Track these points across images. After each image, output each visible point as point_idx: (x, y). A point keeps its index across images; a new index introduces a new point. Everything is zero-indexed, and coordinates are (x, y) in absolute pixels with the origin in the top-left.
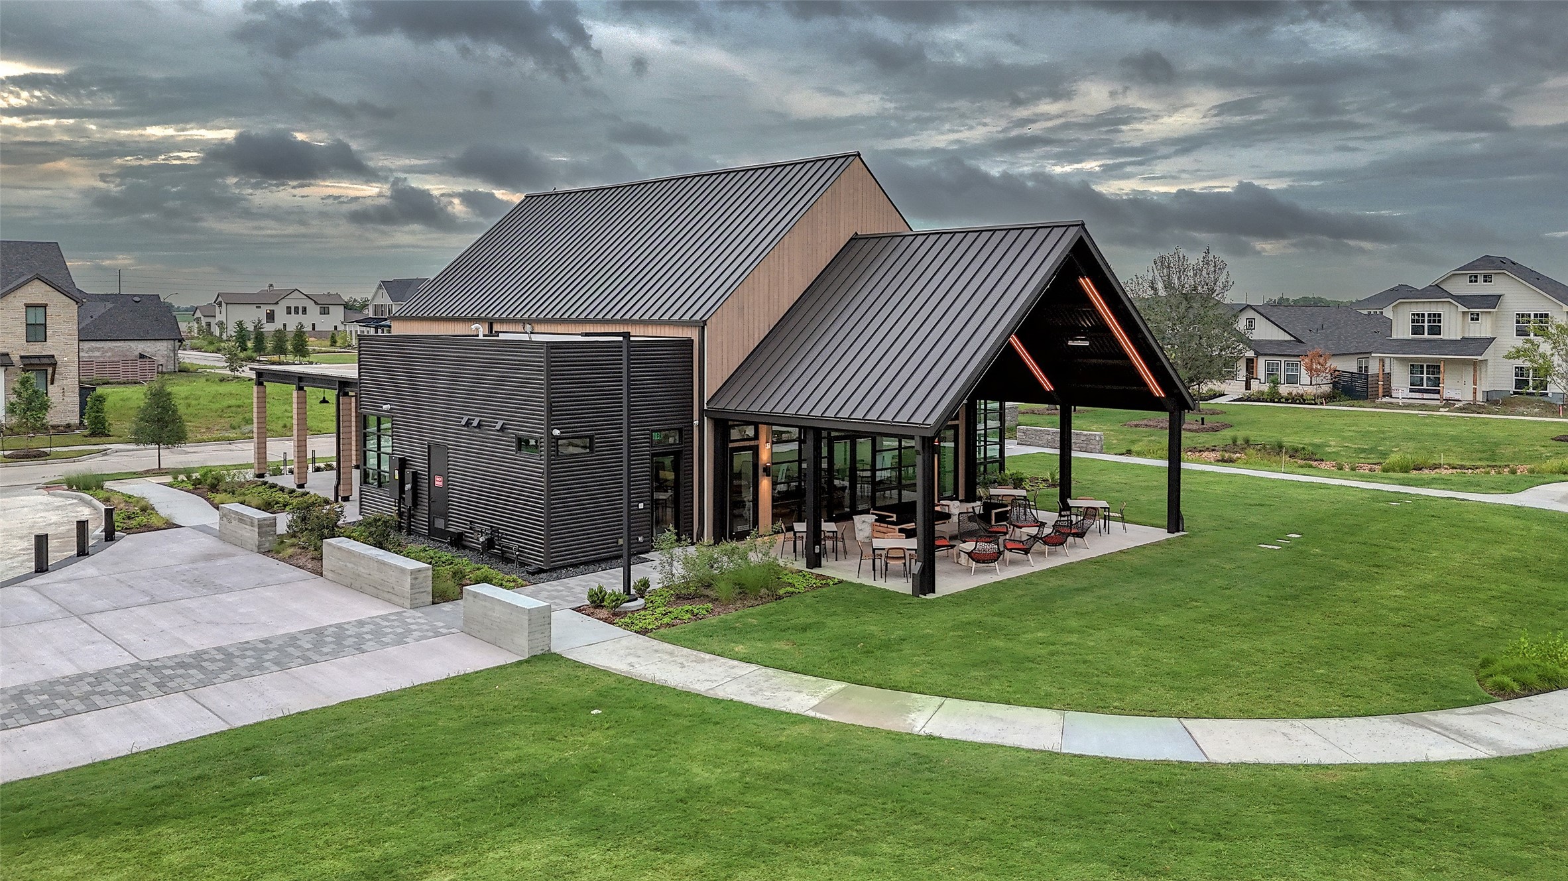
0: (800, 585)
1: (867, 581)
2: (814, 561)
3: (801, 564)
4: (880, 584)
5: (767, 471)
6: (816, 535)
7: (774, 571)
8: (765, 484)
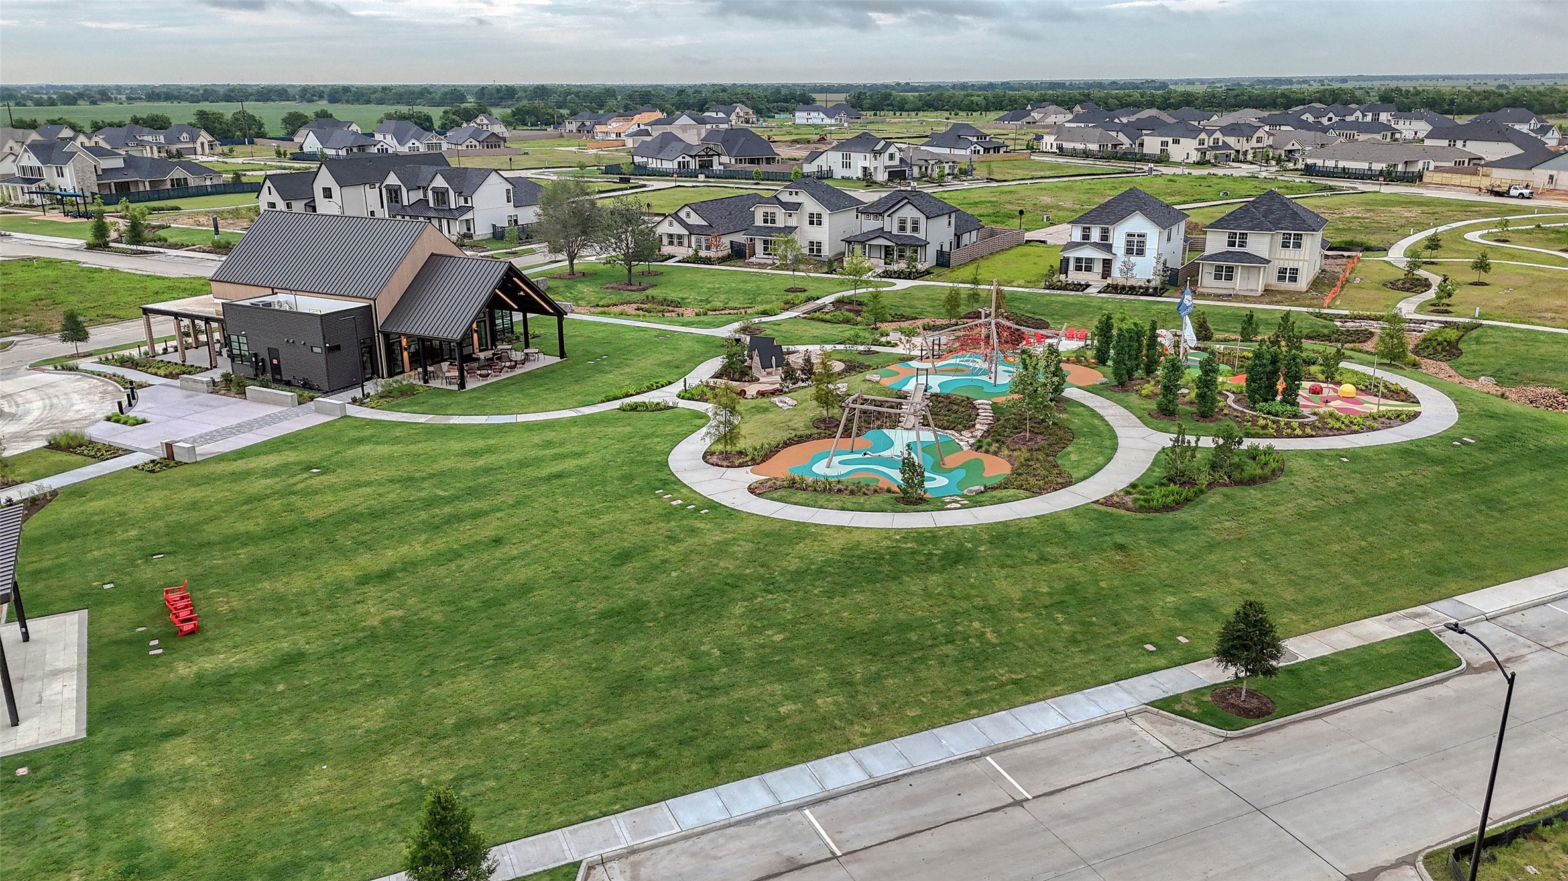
0: (421, 390)
1: (444, 387)
2: (426, 382)
3: (422, 383)
4: (449, 387)
5: (406, 349)
6: (425, 372)
7: (412, 386)
8: (405, 354)
